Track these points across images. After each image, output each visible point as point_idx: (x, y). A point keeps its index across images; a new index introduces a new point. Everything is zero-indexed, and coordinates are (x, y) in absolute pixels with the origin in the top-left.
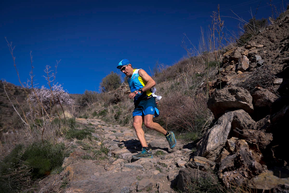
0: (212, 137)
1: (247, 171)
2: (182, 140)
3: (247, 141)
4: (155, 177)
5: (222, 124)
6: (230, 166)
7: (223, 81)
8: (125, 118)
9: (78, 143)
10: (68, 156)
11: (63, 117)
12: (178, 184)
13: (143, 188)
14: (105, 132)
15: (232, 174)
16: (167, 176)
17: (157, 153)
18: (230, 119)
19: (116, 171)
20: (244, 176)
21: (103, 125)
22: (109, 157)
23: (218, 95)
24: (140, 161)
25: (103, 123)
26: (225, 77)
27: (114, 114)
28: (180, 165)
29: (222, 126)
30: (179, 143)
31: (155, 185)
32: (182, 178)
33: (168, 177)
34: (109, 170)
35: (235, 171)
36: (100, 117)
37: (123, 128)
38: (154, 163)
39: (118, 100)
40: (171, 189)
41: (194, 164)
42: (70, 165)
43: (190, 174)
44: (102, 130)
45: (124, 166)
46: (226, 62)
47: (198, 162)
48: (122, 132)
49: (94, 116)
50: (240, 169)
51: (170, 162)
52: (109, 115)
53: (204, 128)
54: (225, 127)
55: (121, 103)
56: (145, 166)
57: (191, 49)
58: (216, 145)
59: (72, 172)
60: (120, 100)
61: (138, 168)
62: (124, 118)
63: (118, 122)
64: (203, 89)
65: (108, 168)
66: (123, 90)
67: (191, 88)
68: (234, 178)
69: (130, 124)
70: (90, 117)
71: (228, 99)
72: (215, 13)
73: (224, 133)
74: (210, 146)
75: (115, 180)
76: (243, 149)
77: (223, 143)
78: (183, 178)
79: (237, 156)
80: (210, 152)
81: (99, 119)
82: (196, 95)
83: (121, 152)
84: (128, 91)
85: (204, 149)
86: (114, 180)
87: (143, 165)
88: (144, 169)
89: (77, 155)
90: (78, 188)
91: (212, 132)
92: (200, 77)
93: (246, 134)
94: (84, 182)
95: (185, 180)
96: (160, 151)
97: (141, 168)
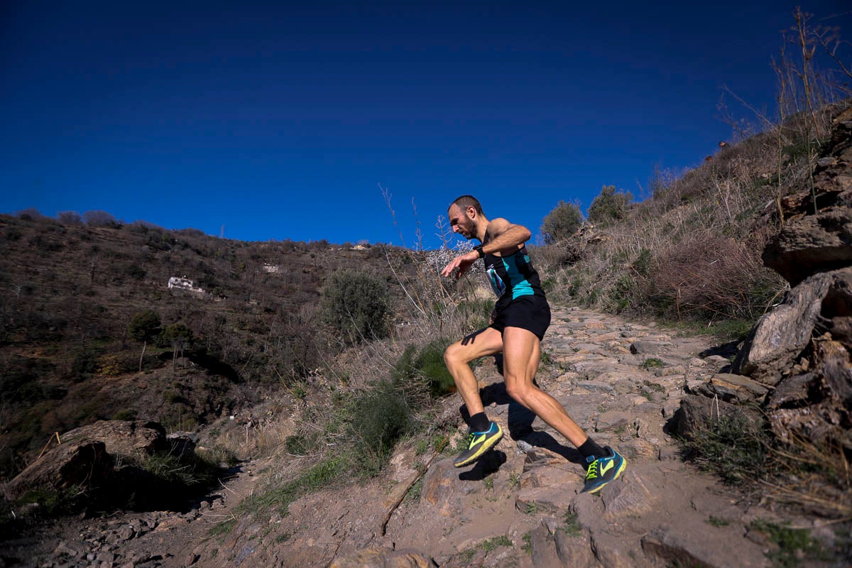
0: (765, 333)
1: (837, 410)
2: (713, 335)
3: (845, 344)
4: (636, 408)
5: (795, 302)
6: (798, 398)
7: (828, 191)
8: (590, 293)
11: (471, 298)
12: (679, 426)
13: (608, 426)
15: (798, 415)
16: (662, 408)
17: (647, 363)
18: (819, 291)
20: (829, 421)
23: (788, 236)
24: (609, 377)
26: (835, 180)
27: (568, 287)
29: (794, 309)
31: (633, 423)
32: (687, 418)
33: (663, 412)
35: (807, 410)
37: (585, 312)
38: (637, 383)
39: (576, 258)
40: (664, 433)
41: (712, 389)
43: (701, 408)
45: (577, 386)
46: (842, 139)
47: (721, 385)
48: (581, 320)
50: (820, 406)
51: (672, 382)
52: (558, 288)
54: (804, 310)
55: (582, 263)
56: (618, 387)
57: (743, 120)
58: (776, 350)
60: (579, 257)
61: (603, 390)
62: (588, 292)
63: (574, 303)
64: (771, 217)
66: (586, 236)
67: (739, 218)
68: (801, 423)
69: (599, 303)
71: (818, 242)
72: (807, 15)
73: (799, 325)
74: (759, 352)
76: (832, 362)
77: (796, 346)
78: (688, 415)
79: (814, 377)
80: (758, 367)
82: (752, 232)
84: (595, 237)
85: (744, 357)
87: (614, 385)
88: (615, 392)
91: (766, 323)
93: (842, 329)
95: (690, 419)
96: (654, 360)
97: (608, 391)
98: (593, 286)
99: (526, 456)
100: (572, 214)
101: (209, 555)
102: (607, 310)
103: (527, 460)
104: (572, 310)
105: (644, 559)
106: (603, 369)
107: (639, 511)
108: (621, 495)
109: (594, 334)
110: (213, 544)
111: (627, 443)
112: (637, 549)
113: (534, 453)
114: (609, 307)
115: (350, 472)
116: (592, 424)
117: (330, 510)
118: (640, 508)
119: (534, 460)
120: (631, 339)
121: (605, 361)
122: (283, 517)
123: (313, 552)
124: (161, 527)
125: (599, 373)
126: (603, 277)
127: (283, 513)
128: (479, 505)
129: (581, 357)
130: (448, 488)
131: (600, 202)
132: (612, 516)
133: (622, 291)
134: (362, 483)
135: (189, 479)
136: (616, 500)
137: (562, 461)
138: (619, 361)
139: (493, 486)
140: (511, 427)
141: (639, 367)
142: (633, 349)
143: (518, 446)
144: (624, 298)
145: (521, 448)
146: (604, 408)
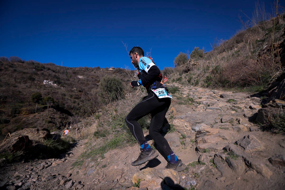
2: (247, 92)
4: (233, 115)
12: (257, 119)
13: (227, 121)
14: (185, 90)
17: (229, 101)
19: (202, 111)
21: (182, 87)
24: (218, 105)
25: (181, 85)
27: (187, 80)
28: (254, 107)
31: (236, 119)
32: (263, 115)
33: (244, 115)
34: (196, 111)
36: (177, 82)
38: (230, 107)
39: (189, 70)
40: (250, 122)
41: (275, 104)
43: (272, 111)
44: (183, 89)
45: (207, 108)
47: (279, 102)
48: (196, 89)
49: (173, 82)
52: (184, 80)
53: (271, 81)
55: (191, 72)
56: (223, 108)
59: (175, 111)
61: (217, 109)
62: (195, 81)
63: (190, 84)
64: (267, 51)
65: (196, 110)
66: (191, 63)
67: (253, 52)
69: (199, 84)
75: (204, 116)
81: (177, 83)
82: (259, 56)
83: (202, 100)
84: (194, 63)
85: (282, 94)
87: (221, 107)
88: (222, 110)
89: (175, 102)
90: (181, 119)
92: (260, 42)
94: (184, 116)
95: (265, 116)
96: (232, 99)
97: (220, 110)
98: (196, 79)
99: (196, 133)
100: (184, 57)
101: (76, 173)
102: (203, 86)
103: (197, 134)
104: (190, 87)
105: (273, 167)
106: (215, 103)
107: (260, 149)
108: (251, 144)
109: (203, 93)
110: (76, 169)
111: (236, 126)
112: (268, 163)
113: (201, 131)
114: (203, 85)
115: (125, 142)
116: (219, 120)
117: (121, 156)
118: (260, 148)
119: (201, 134)
120: (220, 94)
121: (212, 100)
122: (103, 159)
123: (117, 171)
124: (54, 164)
125: (214, 104)
127: (103, 158)
128: (180, 151)
129: (205, 99)
131: (194, 52)
132: (249, 152)
133: (208, 80)
134: (131, 145)
135: (60, 147)
136: (249, 145)
137: (213, 133)
138: (218, 100)
139: (184, 144)
140: (188, 123)
141: (226, 102)
142: (222, 96)
143: (192, 129)
144: (209, 82)
145: (194, 130)
146: (220, 115)
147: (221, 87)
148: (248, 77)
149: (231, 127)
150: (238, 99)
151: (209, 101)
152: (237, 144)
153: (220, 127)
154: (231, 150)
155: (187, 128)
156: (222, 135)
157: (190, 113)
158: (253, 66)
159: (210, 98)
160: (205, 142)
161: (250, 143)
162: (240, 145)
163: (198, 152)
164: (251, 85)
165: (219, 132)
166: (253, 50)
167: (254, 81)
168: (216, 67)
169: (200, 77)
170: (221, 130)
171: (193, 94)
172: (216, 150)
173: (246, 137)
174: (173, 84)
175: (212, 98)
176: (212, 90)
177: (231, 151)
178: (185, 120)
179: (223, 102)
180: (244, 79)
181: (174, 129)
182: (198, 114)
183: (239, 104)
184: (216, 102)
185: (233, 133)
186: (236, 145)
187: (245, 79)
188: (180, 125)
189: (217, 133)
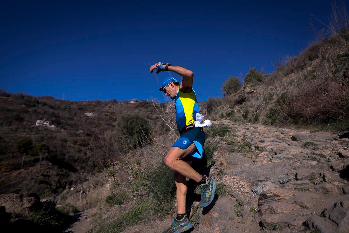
2: (333, 130)
4: (313, 167)
9: (221, 139)
10: (216, 150)
13: (305, 177)
14: (239, 130)
16: (330, 166)
17: (305, 145)
21: (234, 125)
22: (253, 151)
24: (290, 152)
25: (233, 123)
27: (241, 114)
30: (330, 134)
31: (319, 174)
34: (257, 162)
36: (228, 118)
38: (307, 154)
39: (243, 100)
40: (341, 179)
42: (221, 157)
44: (236, 129)
45: (272, 158)
48: (255, 128)
49: (222, 118)
51: (329, 152)
52: (237, 115)
55: (247, 103)
56: (297, 157)
59: (225, 163)
60: (245, 100)
61: (288, 159)
62: (253, 116)
63: (247, 121)
65: (256, 160)
66: (246, 90)
69: (260, 121)
70: (218, 119)
75: (269, 170)
81: (228, 120)
82: (345, 78)
83: (264, 145)
84: (251, 90)
86: (267, 169)
87: (294, 156)
88: (296, 159)
89: (224, 149)
90: (235, 176)
92: (344, 57)
94: (239, 171)
96: (309, 143)
97: (293, 159)
98: (255, 113)
99: (259, 197)
100: (236, 81)
102: (265, 123)
103: (259, 199)
104: (247, 125)
109: (265, 134)
111: (321, 186)
113: (265, 194)
115: (152, 213)
116: (292, 177)
119: (266, 199)
120: (291, 134)
121: (281, 145)
125: (283, 150)
126: (261, 108)
128: (236, 226)
129: (269, 144)
130: (217, 218)
131: (249, 75)
132: (346, 230)
133: (272, 114)
134: (161, 219)
135: (54, 223)
136: (345, 219)
137: (285, 198)
138: (289, 145)
139: (242, 215)
140: (246, 181)
141: (302, 147)
142: (294, 138)
143: (252, 191)
144: (274, 117)
145: (255, 192)
146: (294, 168)
147: (292, 123)
148: (331, 108)
149: (312, 187)
150: (320, 141)
151: (275, 145)
152: (325, 216)
153: (295, 186)
154: (315, 226)
155: (244, 190)
156: (299, 201)
157: (247, 165)
158: (337, 91)
159: (276, 142)
160: (273, 212)
161: (346, 215)
162: (329, 218)
163: (264, 228)
164: (337, 119)
165: (293, 196)
166: (334, 70)
167: (342, 115)
168: (283, 95)
169: (260, 110)
170: (297, 192)
171: (251, 135)
172: (293, 225)
173: (338, 204)
174: (222, 121)
175: (280, 141)
176: (280, 129)
177: (316, 228)
178: (241, 176)
179: (297, 147)
180: (326, 112)
181: (225, 191)
182: (259, 167)
183: (321, 149)
184: (286, 148)
185: (316, 197)
186: (322, 218)
187: (327, 110)
188: (233, 184)
189: (292, 196)
